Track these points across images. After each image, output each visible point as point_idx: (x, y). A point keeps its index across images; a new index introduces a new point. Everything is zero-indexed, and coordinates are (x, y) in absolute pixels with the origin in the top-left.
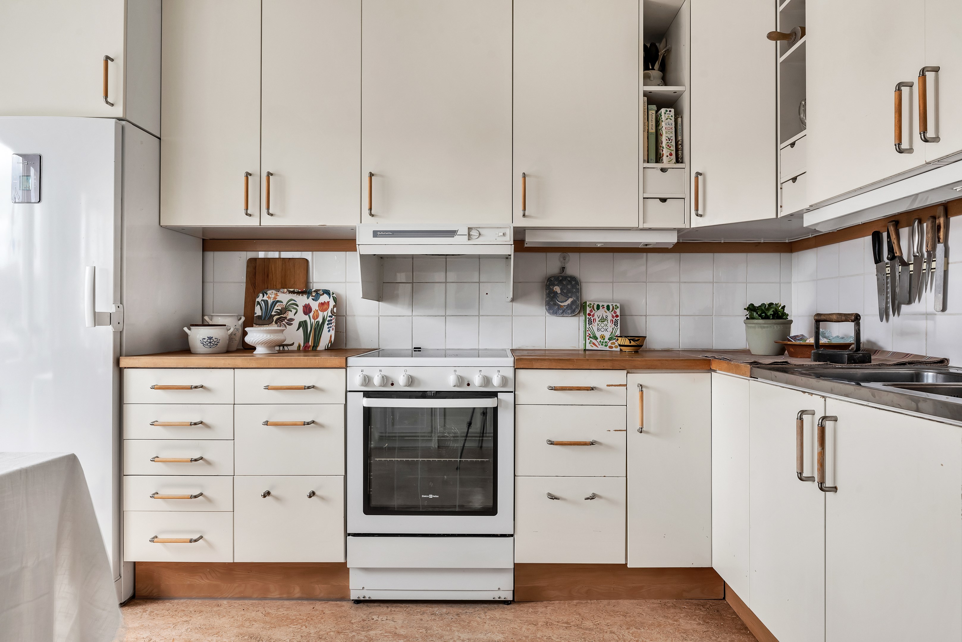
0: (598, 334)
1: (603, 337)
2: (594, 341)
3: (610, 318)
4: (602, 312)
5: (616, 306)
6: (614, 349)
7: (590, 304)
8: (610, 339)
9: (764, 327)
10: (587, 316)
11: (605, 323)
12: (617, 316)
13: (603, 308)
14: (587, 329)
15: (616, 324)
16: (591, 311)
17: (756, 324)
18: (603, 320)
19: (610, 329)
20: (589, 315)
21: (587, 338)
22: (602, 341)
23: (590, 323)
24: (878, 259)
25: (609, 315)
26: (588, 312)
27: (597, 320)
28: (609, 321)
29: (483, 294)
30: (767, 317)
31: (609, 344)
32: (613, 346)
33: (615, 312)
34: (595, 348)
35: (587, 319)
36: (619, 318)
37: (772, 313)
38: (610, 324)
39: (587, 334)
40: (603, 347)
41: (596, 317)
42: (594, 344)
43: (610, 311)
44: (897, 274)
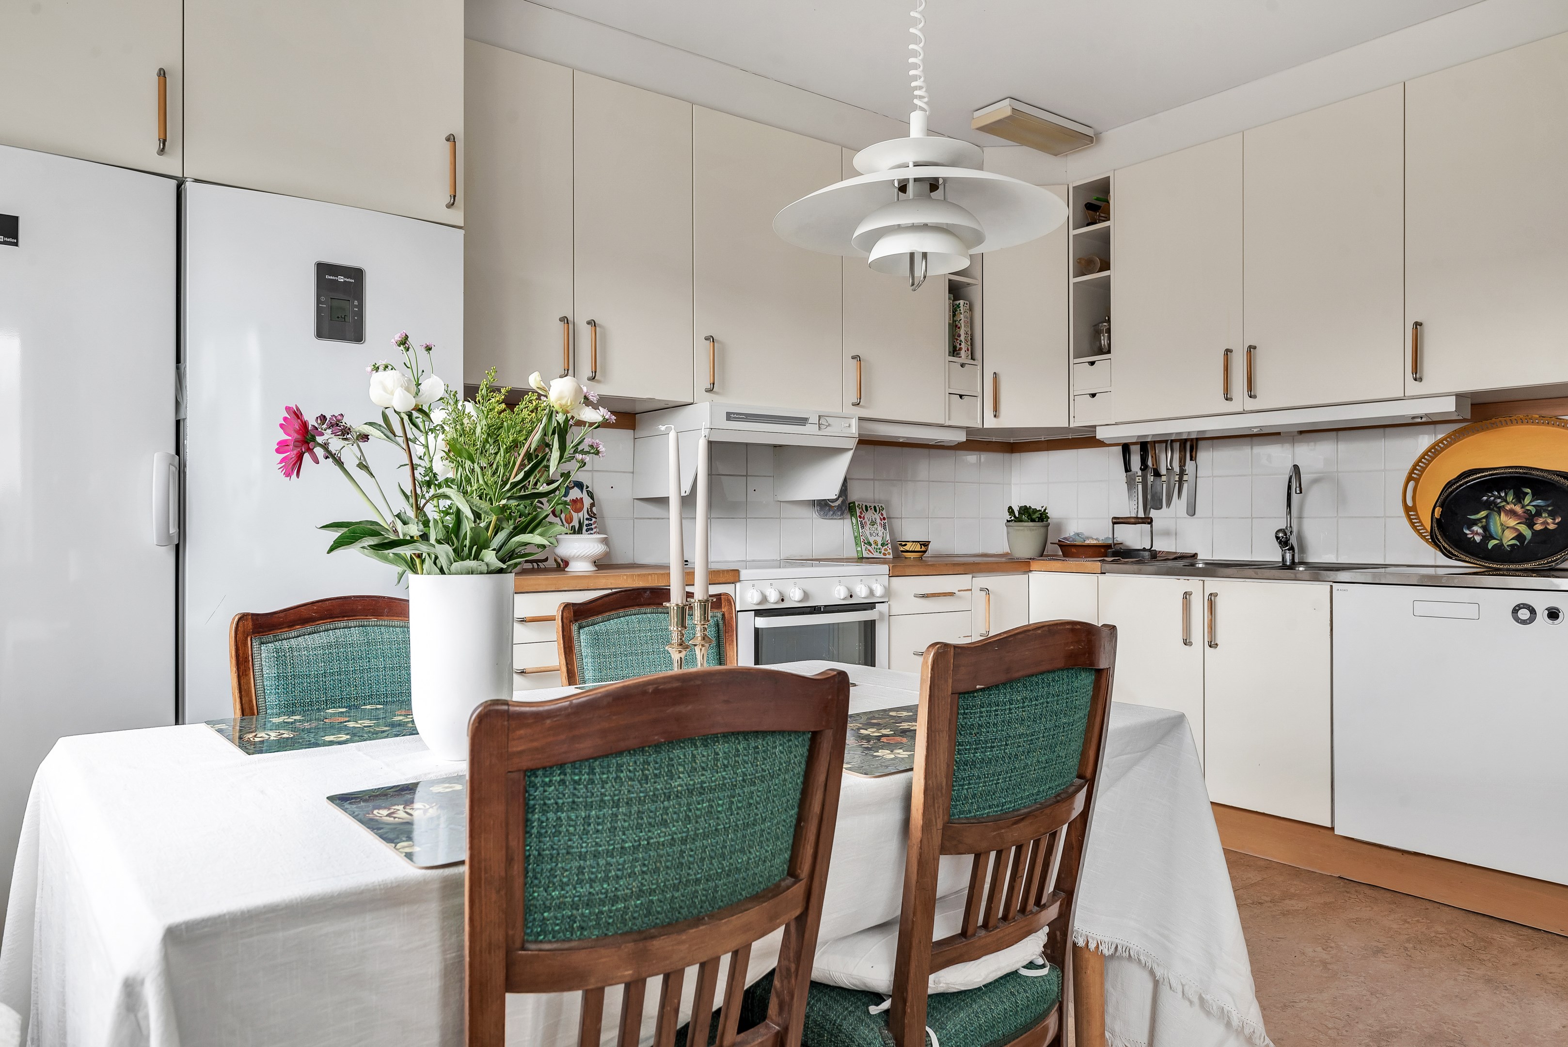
0: (872, 540)
1: (876, 543)
2: (869, 547)
3: (878, 521)
4: (869, 515)
5: (881, 506)
6: (887, 556)
7: (859, 504)
8: (883, 545)
9: (1033, 530)
10: (859, 519)
11: (875, 526)
12: (884, 519)
13: (871, 509)
14: (861, 534)
15: (885, 529)
16: (861, 513)
17: (1026, 526)
18: (873, 523)
19: (880, 534)
20: (860, 517)
21: (863, 544)
22: (876, 547)
23: (863, 527)
24: (1127, 469)
25: (877, 517)
26: (858, 514)
27: (868, 523)
28: (878, 524)
29: (751, 490)
30: (1033, 520)
31: (883, 551)
32: (886, 552)
33: (882, 515)
34: (871, 556)
35: (859, 523)
36: (886, 521)
37: (1039, 516)
38: (879, 528)
39: (862, 540)
40: (878, 554)
41: (866, 519)
42: (869, 550)
43: (878, 512)
44: (1149, 483)
